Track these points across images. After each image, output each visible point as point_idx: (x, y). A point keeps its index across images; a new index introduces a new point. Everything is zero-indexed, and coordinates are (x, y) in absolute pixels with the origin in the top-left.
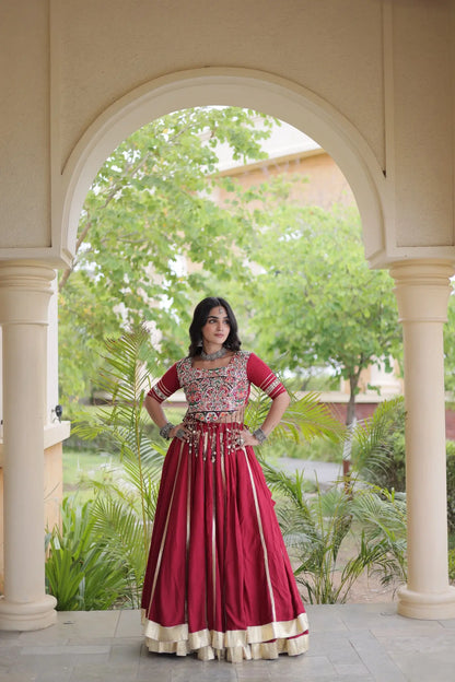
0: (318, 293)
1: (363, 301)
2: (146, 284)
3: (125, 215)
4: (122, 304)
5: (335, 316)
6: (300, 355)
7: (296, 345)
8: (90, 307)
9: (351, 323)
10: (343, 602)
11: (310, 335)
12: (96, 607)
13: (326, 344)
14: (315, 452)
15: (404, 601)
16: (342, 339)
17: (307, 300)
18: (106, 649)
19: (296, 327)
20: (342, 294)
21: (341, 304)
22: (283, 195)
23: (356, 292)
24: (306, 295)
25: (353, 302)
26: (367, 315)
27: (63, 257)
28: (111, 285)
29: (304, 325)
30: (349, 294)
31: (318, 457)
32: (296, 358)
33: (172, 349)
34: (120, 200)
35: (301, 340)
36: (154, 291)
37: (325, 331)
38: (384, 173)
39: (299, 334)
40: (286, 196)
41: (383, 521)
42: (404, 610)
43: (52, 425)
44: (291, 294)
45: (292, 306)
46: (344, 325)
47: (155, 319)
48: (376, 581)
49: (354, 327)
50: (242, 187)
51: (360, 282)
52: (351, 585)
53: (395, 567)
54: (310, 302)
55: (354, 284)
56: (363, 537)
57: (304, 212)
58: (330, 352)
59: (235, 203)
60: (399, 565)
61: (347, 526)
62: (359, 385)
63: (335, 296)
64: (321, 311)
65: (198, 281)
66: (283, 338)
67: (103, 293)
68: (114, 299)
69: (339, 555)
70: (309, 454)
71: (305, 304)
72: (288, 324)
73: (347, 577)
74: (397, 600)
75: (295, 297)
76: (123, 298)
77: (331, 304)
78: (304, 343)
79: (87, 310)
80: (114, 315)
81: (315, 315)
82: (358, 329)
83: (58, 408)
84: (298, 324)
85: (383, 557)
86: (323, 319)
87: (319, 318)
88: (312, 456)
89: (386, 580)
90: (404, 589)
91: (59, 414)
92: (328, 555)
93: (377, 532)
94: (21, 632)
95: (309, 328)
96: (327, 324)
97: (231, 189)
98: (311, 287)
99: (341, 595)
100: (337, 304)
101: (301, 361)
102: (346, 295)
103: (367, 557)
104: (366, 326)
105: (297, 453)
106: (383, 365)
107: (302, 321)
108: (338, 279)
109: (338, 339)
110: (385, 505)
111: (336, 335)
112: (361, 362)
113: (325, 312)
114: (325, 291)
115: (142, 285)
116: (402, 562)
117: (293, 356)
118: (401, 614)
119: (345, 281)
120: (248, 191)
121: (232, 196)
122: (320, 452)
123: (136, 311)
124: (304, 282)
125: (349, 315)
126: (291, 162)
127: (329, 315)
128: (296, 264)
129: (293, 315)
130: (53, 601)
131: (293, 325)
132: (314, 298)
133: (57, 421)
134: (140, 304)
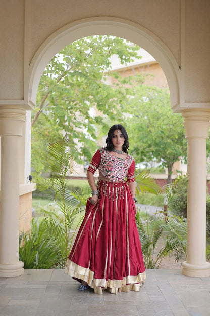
0: (154, 127)
1: (174, 131)
2: (75, 121)
3: (65, 89)
4: (64, 130)
5: (162, 137)
6: (145, 156)
7: (143, 151)
8: (48, 131)
9: (169, 141)
10: (158, 268)
11: (150, 146)
12: (43, 268)
13: (157, 151)
14: (152, 202)
15: (185, 269)
16: (165, 149)
17: (149, 130)
18: (45, 286)
19: (143, 142)
20: (164, 127)
21: (165, 132)
22: (141, 82)
23: (171, 126)
24: (148, 127)
25: (170, 131)
26: (177, 137)
27: (29, 104)
28: (59, 121)
29: (147, 141)
30: (168, 127)
31: (153, 204)
32: (143, 157)
33: (86, 152)
34: (63, 81)
35: (146, 148)
36: (79, 124)
37: (157, 145)
38: (180, 67)
39: (145, 146)
40: (143, 83)
41: (177, 231)
42: (185, 272)
43: (28, 184)
44: (142, 127)
45: (141, 133)
46: (166, 142)
47: (78, 137)
48: (173, 259)
49: (170, 143)
50: (122, 77)
51: (174, 122)
52: (161, 260)
53: (182, 253)
54: (150, 131)
55: (171, 123)
56: (167, 238)
57: (150, 89)
58: (159, 154)
59: (118, 84)
60: (184, 252)
61: (160, 233)
62: (172, 170)
63: (162, 128)
64: (155, 135)
65: (99, 120)
66: (137, 148)
67: (55, 125)
68: (59, 127)
69: (156, 247)
70: (149, 202)
71: (148, 132)
72: (139, 141)
73: (160, 257)
74: (182, 268)
75: (143, 128)
76: (64, 127)
77: (160, 132)
78: (147, 150)
79: (47, 133)
80: (59, 135)
81: (152, 137)
82: (172, 144)
83: (30, 176)
84: (144, 141)
85: (177, 248)
86: (156, 139)
87: (154, 138)
88: (151, 203)
89: (178, 259)
90: (185, 263)
91: (30, 180)
92: (151, 247)
93: (174, 236)
94: (7, 278)
95: (149, 143)
96: (157, 141)
97: (117, 78)
98: (151, 124)
99: (157, 265)
100: (162, 132)
101: (145, 158)
102: (166, 128)
103: (169, 248)
104: (176, 143)
105: (144, 202)
106: (184, 161)
107: (146, 140)
108: (163, 120)
109: (163, 148)
110: (178, 224)
111: (161, 146)
112: (174, 159)
113: (156, 135)
114: (157, 126)
115: (72, 121)
116: (185, 251)
117: (142, 156)
118: (183, 274)
119: (166, 121)
120: (123, 79)
121: (117, 81)
122: (155, 201)
123: (70, 133)
124: (148, 121)
125: (168, 137)
126: (145, 66)
127: (158, 137)
128: (144, 113)
129: (142, 136)
130: (22, 264)
131: (142, 141)
132: (152, 129)
133: (29, 183)
134: (72, 130)
